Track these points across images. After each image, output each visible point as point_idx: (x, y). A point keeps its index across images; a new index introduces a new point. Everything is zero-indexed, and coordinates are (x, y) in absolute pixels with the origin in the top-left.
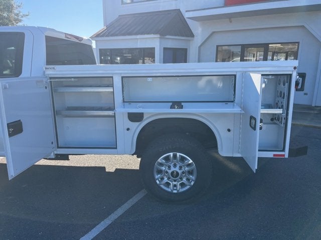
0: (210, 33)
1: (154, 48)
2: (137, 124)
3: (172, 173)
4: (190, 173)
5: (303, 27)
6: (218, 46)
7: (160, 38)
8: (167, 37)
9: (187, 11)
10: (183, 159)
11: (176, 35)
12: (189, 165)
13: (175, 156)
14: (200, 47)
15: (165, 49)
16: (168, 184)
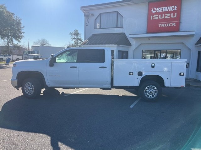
0: (140, 44)
1: (114, 51)
2: (140, 77)
3: (150, 92)
4: (156, 92)
5: (183, 43)
6: (143, 50)
7: (117, 46)
8: (120, 46)
9: (130, 35)
10: (153, 88)
11: (124, 45)
12: (155, 90)
13: (151, 87)
14: (134, 50)
15: (119, 51)
16: (148, 96)
